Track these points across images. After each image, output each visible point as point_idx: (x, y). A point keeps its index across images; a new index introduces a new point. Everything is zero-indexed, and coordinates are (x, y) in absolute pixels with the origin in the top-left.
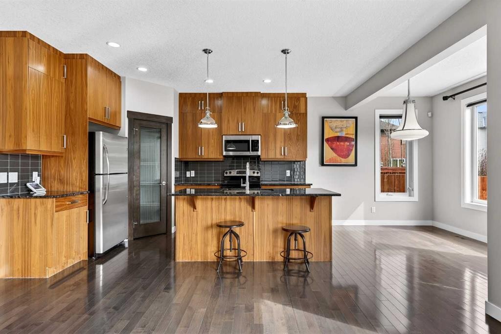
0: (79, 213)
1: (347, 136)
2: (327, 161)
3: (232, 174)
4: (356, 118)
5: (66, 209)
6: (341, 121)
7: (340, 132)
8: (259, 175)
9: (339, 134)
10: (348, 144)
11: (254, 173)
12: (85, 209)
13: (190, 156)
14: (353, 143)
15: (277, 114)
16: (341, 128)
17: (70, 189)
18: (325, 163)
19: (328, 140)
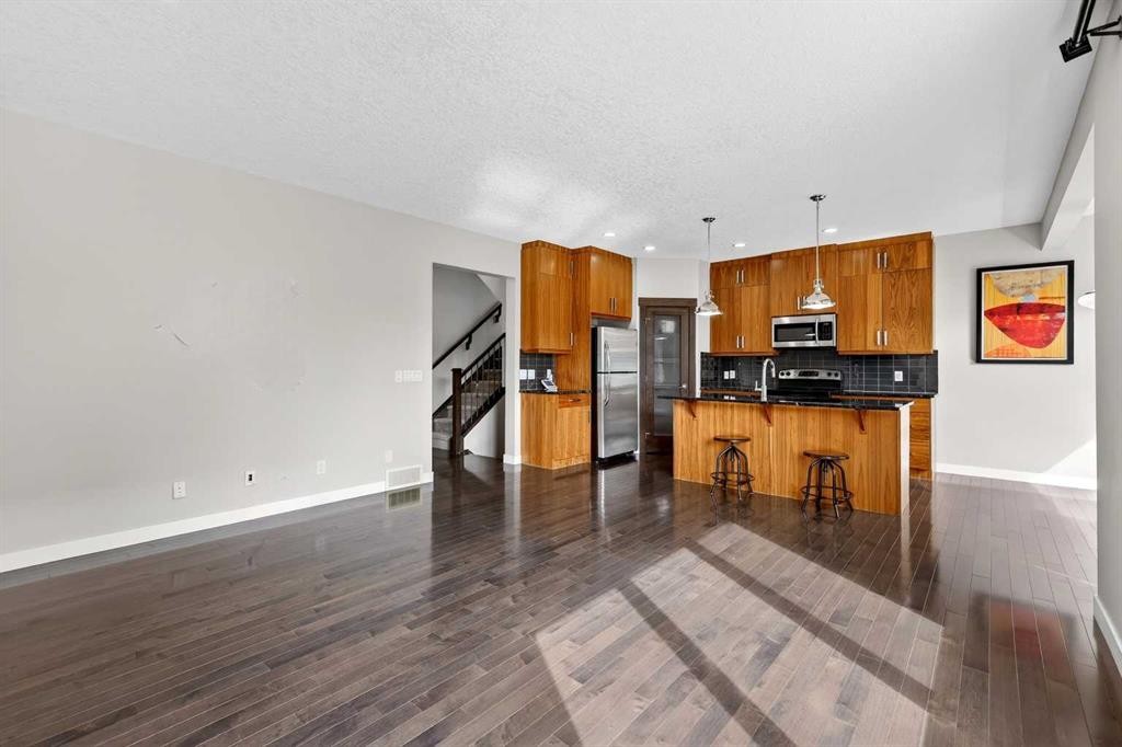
0: (581, 413)
1: (1046, 301)
2: (987, 355)
3: (791, 377)
4: (1070, 264)
5: (568, 406)
6: (1027, 273)
7: (1024, 295)
8: (839, 378)
9: (1021, 300)
10: (1048, 318)
11: (829, 374)
12: (588, 409)
13: (726, 350)
14: (1065, 315)
15: (869, 276)
16: (1028, 287)
17: (575, 388)
18: (983, 358)
19: (990, 314)
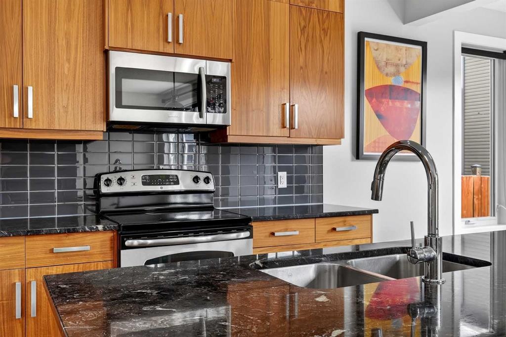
1: (408, 86)
2: (368, 149)
4: (424, 45)
7: (394, 75)
8: (211, 186)
9: (391, 81)
10: (409, 106)
11: (196, 179)
14: (417, 104)
16: (397, 65)
18: (364, 154)
19: (371, 93)
